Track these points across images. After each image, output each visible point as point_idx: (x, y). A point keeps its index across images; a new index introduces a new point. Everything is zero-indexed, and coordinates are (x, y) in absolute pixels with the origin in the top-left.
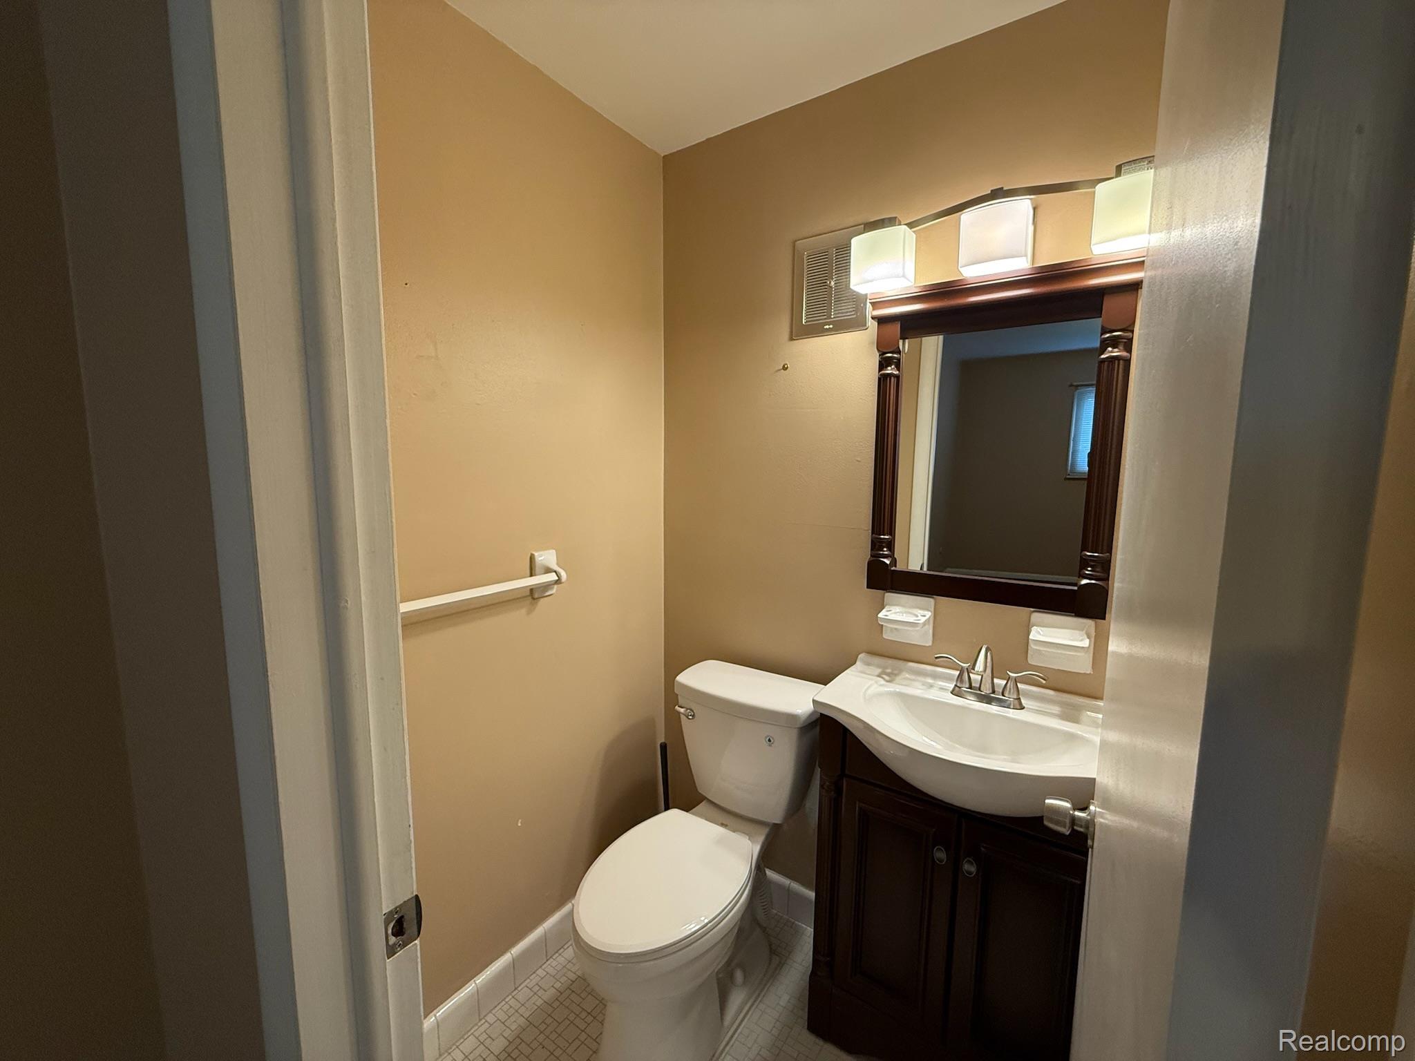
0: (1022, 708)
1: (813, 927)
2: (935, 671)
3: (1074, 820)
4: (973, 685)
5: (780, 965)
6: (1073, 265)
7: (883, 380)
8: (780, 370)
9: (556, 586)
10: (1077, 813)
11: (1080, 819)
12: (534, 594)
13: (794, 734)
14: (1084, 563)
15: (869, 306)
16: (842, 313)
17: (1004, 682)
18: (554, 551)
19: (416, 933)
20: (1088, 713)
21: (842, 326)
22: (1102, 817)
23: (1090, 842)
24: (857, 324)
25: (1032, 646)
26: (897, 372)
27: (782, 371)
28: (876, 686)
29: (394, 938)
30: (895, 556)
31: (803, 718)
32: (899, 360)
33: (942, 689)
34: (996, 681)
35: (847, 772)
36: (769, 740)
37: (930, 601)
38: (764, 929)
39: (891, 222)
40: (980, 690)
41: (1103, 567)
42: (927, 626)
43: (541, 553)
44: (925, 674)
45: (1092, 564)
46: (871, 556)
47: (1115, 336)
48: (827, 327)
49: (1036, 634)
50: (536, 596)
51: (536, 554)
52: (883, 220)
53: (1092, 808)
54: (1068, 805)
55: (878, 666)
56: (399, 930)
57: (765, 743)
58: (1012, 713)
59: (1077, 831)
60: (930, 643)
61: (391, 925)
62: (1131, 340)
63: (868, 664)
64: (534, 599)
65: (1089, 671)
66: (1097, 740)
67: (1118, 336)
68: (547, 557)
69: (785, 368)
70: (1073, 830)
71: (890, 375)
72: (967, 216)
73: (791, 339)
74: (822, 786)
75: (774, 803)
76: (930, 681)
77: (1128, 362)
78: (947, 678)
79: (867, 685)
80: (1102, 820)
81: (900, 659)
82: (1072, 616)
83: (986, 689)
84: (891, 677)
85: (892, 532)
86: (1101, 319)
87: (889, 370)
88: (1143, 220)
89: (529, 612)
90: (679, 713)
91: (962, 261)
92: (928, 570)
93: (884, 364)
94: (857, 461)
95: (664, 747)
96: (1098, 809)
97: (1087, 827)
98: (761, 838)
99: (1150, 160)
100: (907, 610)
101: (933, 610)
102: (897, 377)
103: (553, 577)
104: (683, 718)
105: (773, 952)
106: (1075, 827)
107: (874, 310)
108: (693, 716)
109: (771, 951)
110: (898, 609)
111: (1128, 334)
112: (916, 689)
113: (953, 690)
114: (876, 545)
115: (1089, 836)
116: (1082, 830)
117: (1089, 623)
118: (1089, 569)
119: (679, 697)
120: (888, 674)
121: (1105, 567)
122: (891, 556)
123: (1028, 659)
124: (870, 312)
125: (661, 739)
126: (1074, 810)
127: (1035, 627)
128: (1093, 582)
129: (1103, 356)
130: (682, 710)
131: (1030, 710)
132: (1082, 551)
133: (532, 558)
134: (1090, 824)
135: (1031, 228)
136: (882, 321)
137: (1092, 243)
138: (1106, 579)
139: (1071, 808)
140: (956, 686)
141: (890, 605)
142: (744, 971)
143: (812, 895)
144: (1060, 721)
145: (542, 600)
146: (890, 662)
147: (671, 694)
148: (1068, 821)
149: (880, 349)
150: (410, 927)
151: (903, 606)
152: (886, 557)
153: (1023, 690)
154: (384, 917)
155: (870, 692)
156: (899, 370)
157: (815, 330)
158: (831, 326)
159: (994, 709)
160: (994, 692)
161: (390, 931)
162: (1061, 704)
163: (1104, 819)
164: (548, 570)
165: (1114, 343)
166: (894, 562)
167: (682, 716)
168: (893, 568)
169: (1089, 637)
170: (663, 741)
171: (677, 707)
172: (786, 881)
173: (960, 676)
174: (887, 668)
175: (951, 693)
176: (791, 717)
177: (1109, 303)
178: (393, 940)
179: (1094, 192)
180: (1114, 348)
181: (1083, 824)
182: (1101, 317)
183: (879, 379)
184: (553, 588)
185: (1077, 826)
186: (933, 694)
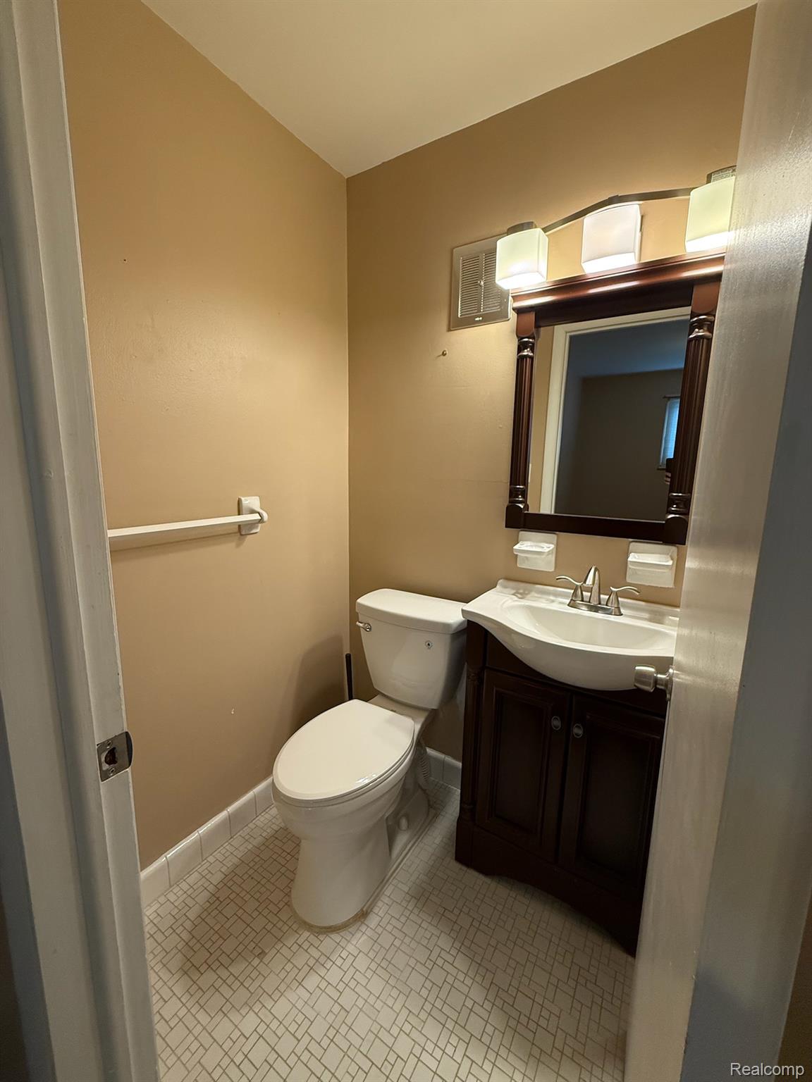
0: (622, 615)
1: (460, 787)
2: (556, 591)
3: (656, 681)
4: (585, 600)
5: (436, 816)
6: (671, 261)
7: (521, 360)
8: (439, 356)
9: (260, 525)
10: (659, 676)
11: (661, 679)
12: (242, 531)
13: (447, 639)
14: (671, 501)
15: (510, 298)
16: (489, 307)
17: (607, 597)
18: (258, 498)
19: (128, 763)
20: (670, 617)
21: (489, 318)
22: (677, 677)
23: (668, 696)
24: (501, 316)
25: (630, 566)
26: (532, 354)
27: (442, 357)
28: (510, 601)
29: (107, 765)
30: (528, 503)
31: (455, 626)
32: (533, 344)
33: (561, 603)
34: (602, 596)
35: (487, 665)
36: (429, 645)
37: (553, 537)
38: (424, 791)
39: (529, 225)
40: (589, 602)
41: (684, 504)
42: (550, 556)
43: (246, 498)
44: (549, 593)
45: (677, 502)
46: (509, 502)
47: (701, 319)
48: (477, 319)
49: (632, 558)
50: (243, 533)
51: (243, 499)
52: (522, 224)
53: (671, 671)
54: (652, 670)
55: (513, 589)
56: (112, 758)
57: (425, 647)
58: (612, 618)
59: (659, 689)
60: (552, 570)
61: (104, 755)
62: (713, 322)
63: (505, 587)
64: (241, 535)
65: (671, 586)
66: (675, 634)
67: (704, 319)
68: (251, 502)
69: (444, 354)
70: (656, 689)
71: (527, 356)
72: (588, 220)
73: (449, 330)
74: (468, 677)
75: (432, 695)
76: (552, 598)
77: (710, 340)
78: (564, 595)
79: (504, 600)
80: (677, 680)
81: (530, 583)
82: (661, 544)
83: (594, 602)
84: (523, 596)
85: (525, 483)
86: (690, 307)
87: (525, 353)
88: (725, 220)
89: (238, 545)
90: (359, 627)
91: (584, 257)
92: (555, 512)
93: (521, 347)
94: (500, 428)
95: (348, 657)
96: (675, 672)
97: (666, 685)
98: (422, 720)
99: (733, 168)
100: (535, 544)
101: (555, 542)
102: (532, 358)
103: (257, 517)
104: (362, 631)
105: (430, 806)
106: (658, 686)
107: (514, 302)
108: (370, 629)
109: (429, 805)
110: (529, 543)
111: (711, 318)
112: (542, 603)
113: (570, 602)
114: (513, 493)
115: (667, 692)
116: (662, 687)
117: (673, 549)
118: (675, 506)
119: (359, 615)
120: (521, 594)
121: (686, 504)
122: (524, 502)
123: (627, 578)
124: (512, 304)
125: (347, 651)
126: (657, 673)
127: (633, 554)
128: (677, 516)
129: (691, 336)
130: (361, 625)
131: (626, 616)
132: (670, 493)
133: (239, 502)
134: (668, 683)
135: (638, 234)
136: (520, 311)
137: (686, 240)
138: (687, 513)
139: (654, 672)
140: (571, 600)
141: (523, 541)
142: (408, 821)
143: (460, 765)
144: (649, 623)
145: (248, 536)
146: (522, 585)
147: (354, 613)
148: (652, 681)
149: (519, 335)
150: (121, 756)
151: (533, 541)
152: (520, 502)
153: (623, 602)
154: (97, 747)
155: (505, 605)
156: (533, 352)
157: (468, 322)
158: (481, 318)
159: (600, 615)
160: (600, 604)
161: (103, 759)
162: (651, 612)
163: (679, 678)
164: (253, 512)
165: (700, 325)
166: (527, 507)
167: (362, 629)
168: (526, 512)
169: (672, 559)
170: (349, 652)
171: (357, 623)
172: (441, 756)
173: (575, 594)
174: (519, 589)
175: (568, 605)
176: (446, 626)
177: (698, 293)
178: (106, 767)
179: (689, 199)
180: (699, 329)
181: (664, 682)
182: (690, 305)
183: (518, 360)
184: (257, 527)
185: (659, 685)
186: (554, 607)
